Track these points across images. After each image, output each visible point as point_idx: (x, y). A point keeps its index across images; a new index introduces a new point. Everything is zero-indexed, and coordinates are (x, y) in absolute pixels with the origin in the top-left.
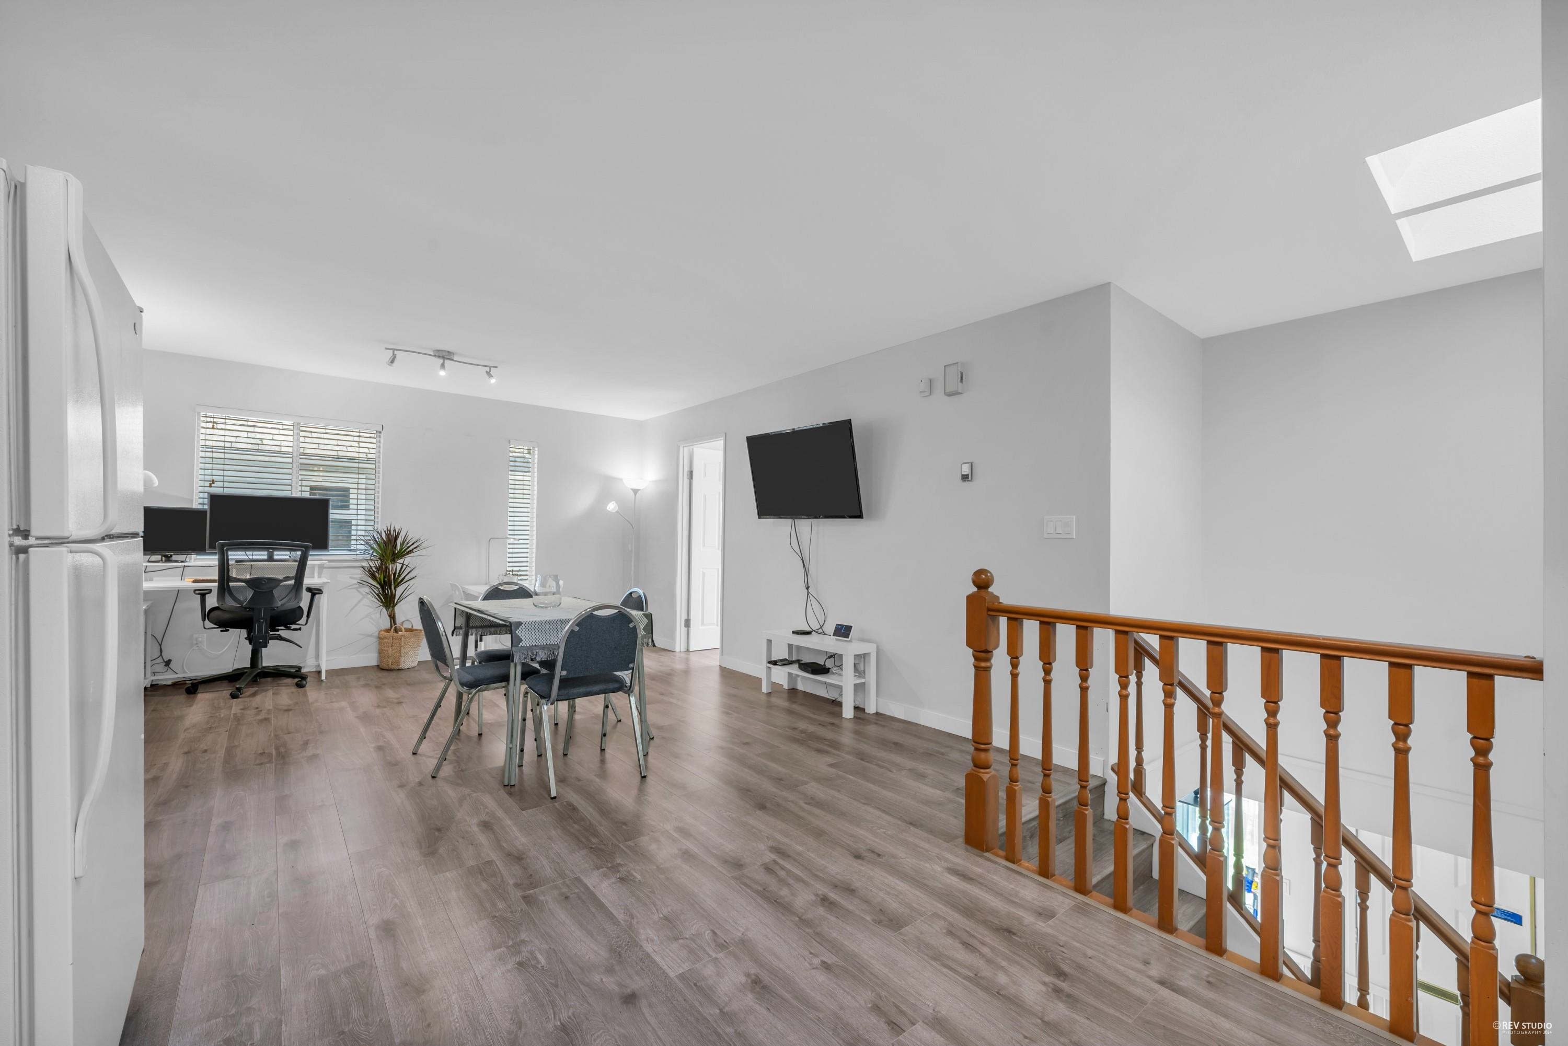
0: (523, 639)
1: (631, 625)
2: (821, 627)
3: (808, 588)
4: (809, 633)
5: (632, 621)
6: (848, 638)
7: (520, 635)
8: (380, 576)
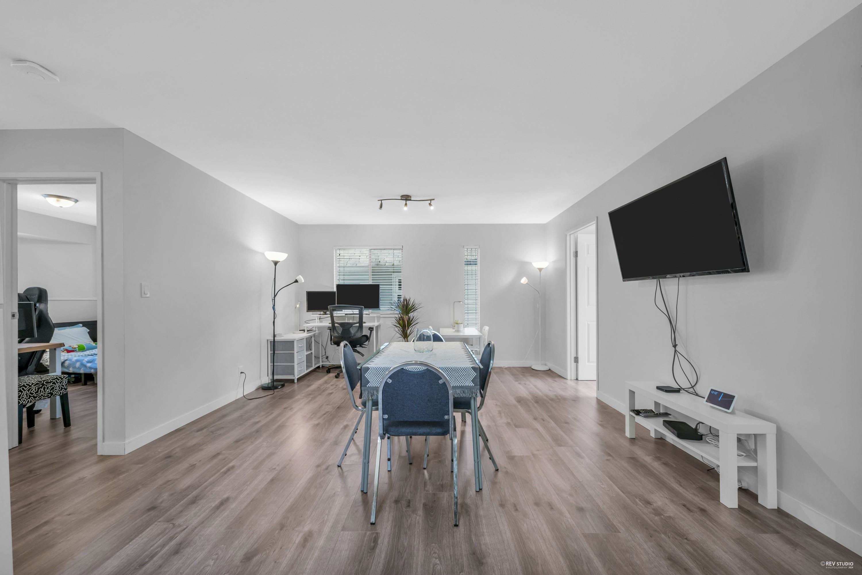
0: (370, 381)
1: (441, 382)
2: (693, 387)
3: (675, 346)
4: (678, 391)
5: (441, 378)
6: (729, 409)
7: (368, 378)
8: (401, 322)
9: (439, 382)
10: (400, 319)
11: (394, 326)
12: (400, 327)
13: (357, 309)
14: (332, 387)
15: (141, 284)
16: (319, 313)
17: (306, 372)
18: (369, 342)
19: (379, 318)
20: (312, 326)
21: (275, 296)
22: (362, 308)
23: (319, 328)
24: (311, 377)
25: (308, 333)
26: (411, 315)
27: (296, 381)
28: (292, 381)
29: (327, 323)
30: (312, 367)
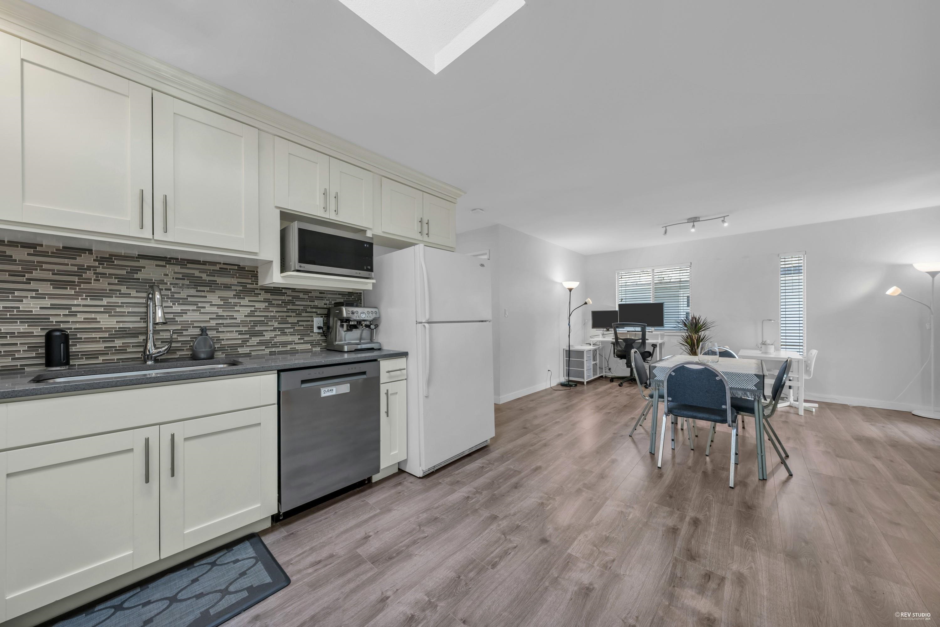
0: (657, 375)
5: (718, 376)
7: (655, 373)
8: (689, 340)
9: (716, 378)
10: (687, 338)
11: (681, 345)
12: (688, 346)
13: (639, 327)
14: (617, 392)
15: (505, 309)
16: (602, 329)
17: (593, 378)
18: (652, 357)
19: (662, 336)
20: (596, 340)
21: (570, 316)
22: (645, 326)
23: (602, 342)
24: (597, 383)
25: (593, 346)
26: (702, 334)
27: (585, 383)
28: (582, 383)
29: (610, 337)
30: (597, 375)
